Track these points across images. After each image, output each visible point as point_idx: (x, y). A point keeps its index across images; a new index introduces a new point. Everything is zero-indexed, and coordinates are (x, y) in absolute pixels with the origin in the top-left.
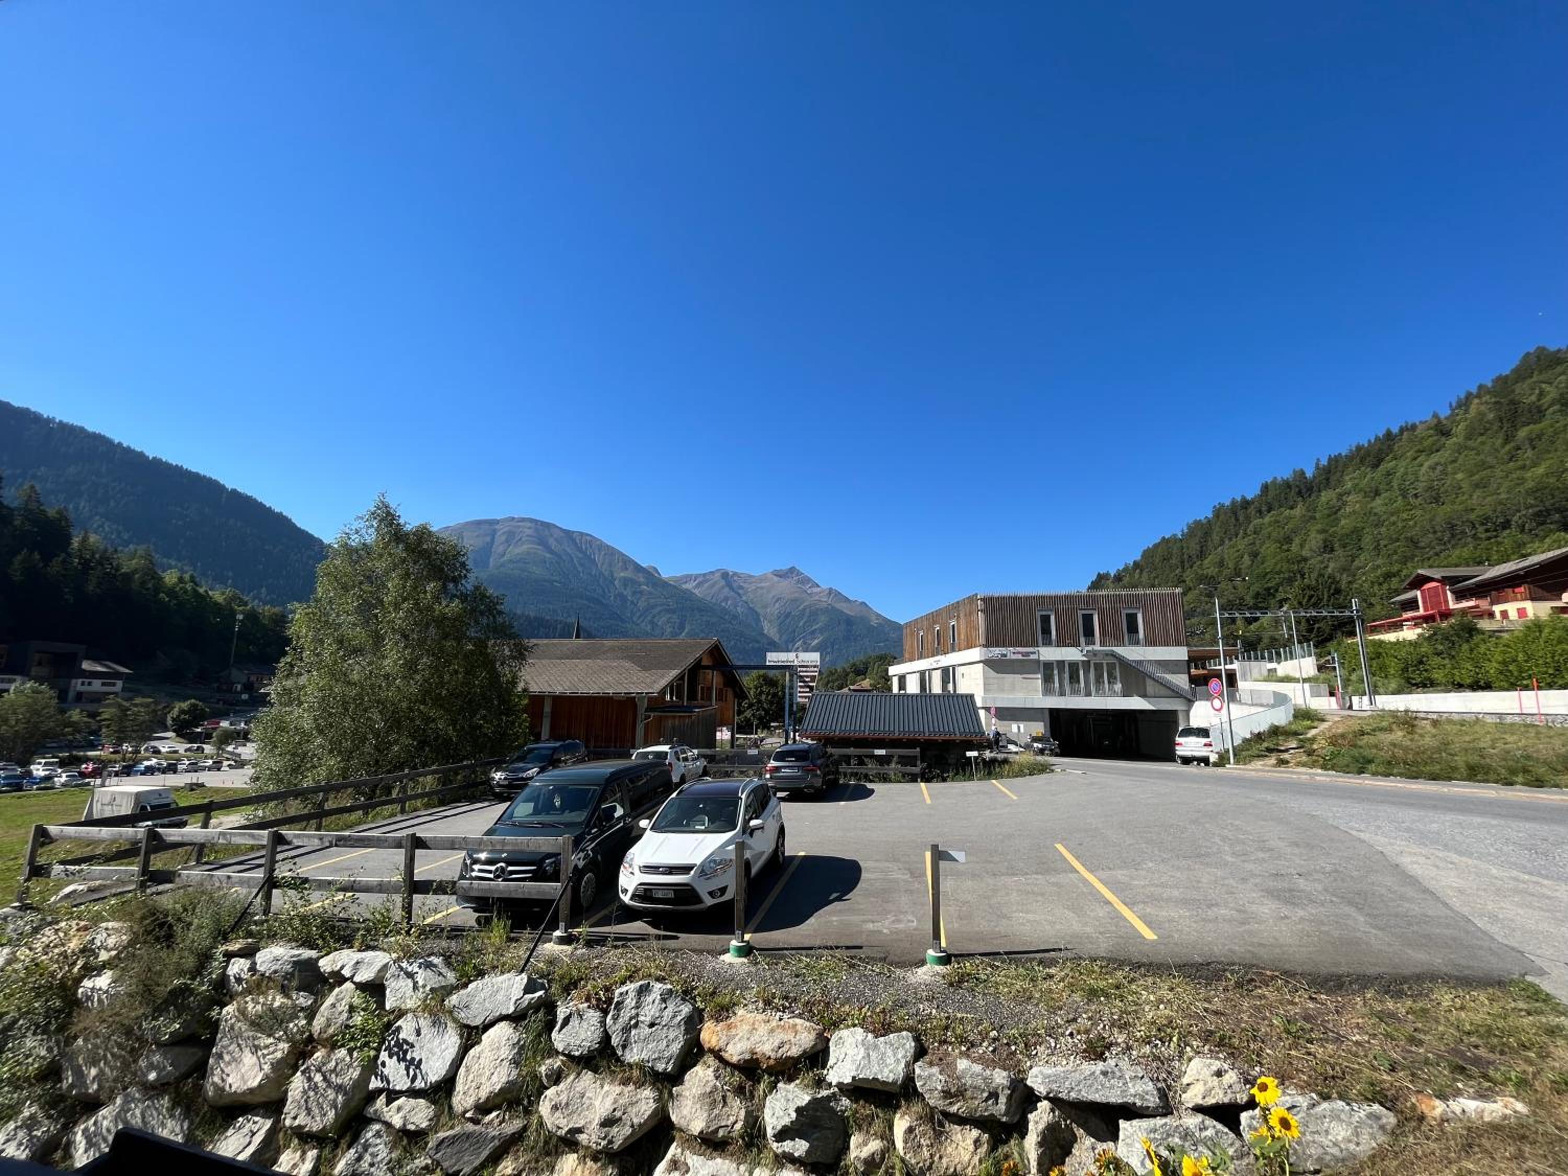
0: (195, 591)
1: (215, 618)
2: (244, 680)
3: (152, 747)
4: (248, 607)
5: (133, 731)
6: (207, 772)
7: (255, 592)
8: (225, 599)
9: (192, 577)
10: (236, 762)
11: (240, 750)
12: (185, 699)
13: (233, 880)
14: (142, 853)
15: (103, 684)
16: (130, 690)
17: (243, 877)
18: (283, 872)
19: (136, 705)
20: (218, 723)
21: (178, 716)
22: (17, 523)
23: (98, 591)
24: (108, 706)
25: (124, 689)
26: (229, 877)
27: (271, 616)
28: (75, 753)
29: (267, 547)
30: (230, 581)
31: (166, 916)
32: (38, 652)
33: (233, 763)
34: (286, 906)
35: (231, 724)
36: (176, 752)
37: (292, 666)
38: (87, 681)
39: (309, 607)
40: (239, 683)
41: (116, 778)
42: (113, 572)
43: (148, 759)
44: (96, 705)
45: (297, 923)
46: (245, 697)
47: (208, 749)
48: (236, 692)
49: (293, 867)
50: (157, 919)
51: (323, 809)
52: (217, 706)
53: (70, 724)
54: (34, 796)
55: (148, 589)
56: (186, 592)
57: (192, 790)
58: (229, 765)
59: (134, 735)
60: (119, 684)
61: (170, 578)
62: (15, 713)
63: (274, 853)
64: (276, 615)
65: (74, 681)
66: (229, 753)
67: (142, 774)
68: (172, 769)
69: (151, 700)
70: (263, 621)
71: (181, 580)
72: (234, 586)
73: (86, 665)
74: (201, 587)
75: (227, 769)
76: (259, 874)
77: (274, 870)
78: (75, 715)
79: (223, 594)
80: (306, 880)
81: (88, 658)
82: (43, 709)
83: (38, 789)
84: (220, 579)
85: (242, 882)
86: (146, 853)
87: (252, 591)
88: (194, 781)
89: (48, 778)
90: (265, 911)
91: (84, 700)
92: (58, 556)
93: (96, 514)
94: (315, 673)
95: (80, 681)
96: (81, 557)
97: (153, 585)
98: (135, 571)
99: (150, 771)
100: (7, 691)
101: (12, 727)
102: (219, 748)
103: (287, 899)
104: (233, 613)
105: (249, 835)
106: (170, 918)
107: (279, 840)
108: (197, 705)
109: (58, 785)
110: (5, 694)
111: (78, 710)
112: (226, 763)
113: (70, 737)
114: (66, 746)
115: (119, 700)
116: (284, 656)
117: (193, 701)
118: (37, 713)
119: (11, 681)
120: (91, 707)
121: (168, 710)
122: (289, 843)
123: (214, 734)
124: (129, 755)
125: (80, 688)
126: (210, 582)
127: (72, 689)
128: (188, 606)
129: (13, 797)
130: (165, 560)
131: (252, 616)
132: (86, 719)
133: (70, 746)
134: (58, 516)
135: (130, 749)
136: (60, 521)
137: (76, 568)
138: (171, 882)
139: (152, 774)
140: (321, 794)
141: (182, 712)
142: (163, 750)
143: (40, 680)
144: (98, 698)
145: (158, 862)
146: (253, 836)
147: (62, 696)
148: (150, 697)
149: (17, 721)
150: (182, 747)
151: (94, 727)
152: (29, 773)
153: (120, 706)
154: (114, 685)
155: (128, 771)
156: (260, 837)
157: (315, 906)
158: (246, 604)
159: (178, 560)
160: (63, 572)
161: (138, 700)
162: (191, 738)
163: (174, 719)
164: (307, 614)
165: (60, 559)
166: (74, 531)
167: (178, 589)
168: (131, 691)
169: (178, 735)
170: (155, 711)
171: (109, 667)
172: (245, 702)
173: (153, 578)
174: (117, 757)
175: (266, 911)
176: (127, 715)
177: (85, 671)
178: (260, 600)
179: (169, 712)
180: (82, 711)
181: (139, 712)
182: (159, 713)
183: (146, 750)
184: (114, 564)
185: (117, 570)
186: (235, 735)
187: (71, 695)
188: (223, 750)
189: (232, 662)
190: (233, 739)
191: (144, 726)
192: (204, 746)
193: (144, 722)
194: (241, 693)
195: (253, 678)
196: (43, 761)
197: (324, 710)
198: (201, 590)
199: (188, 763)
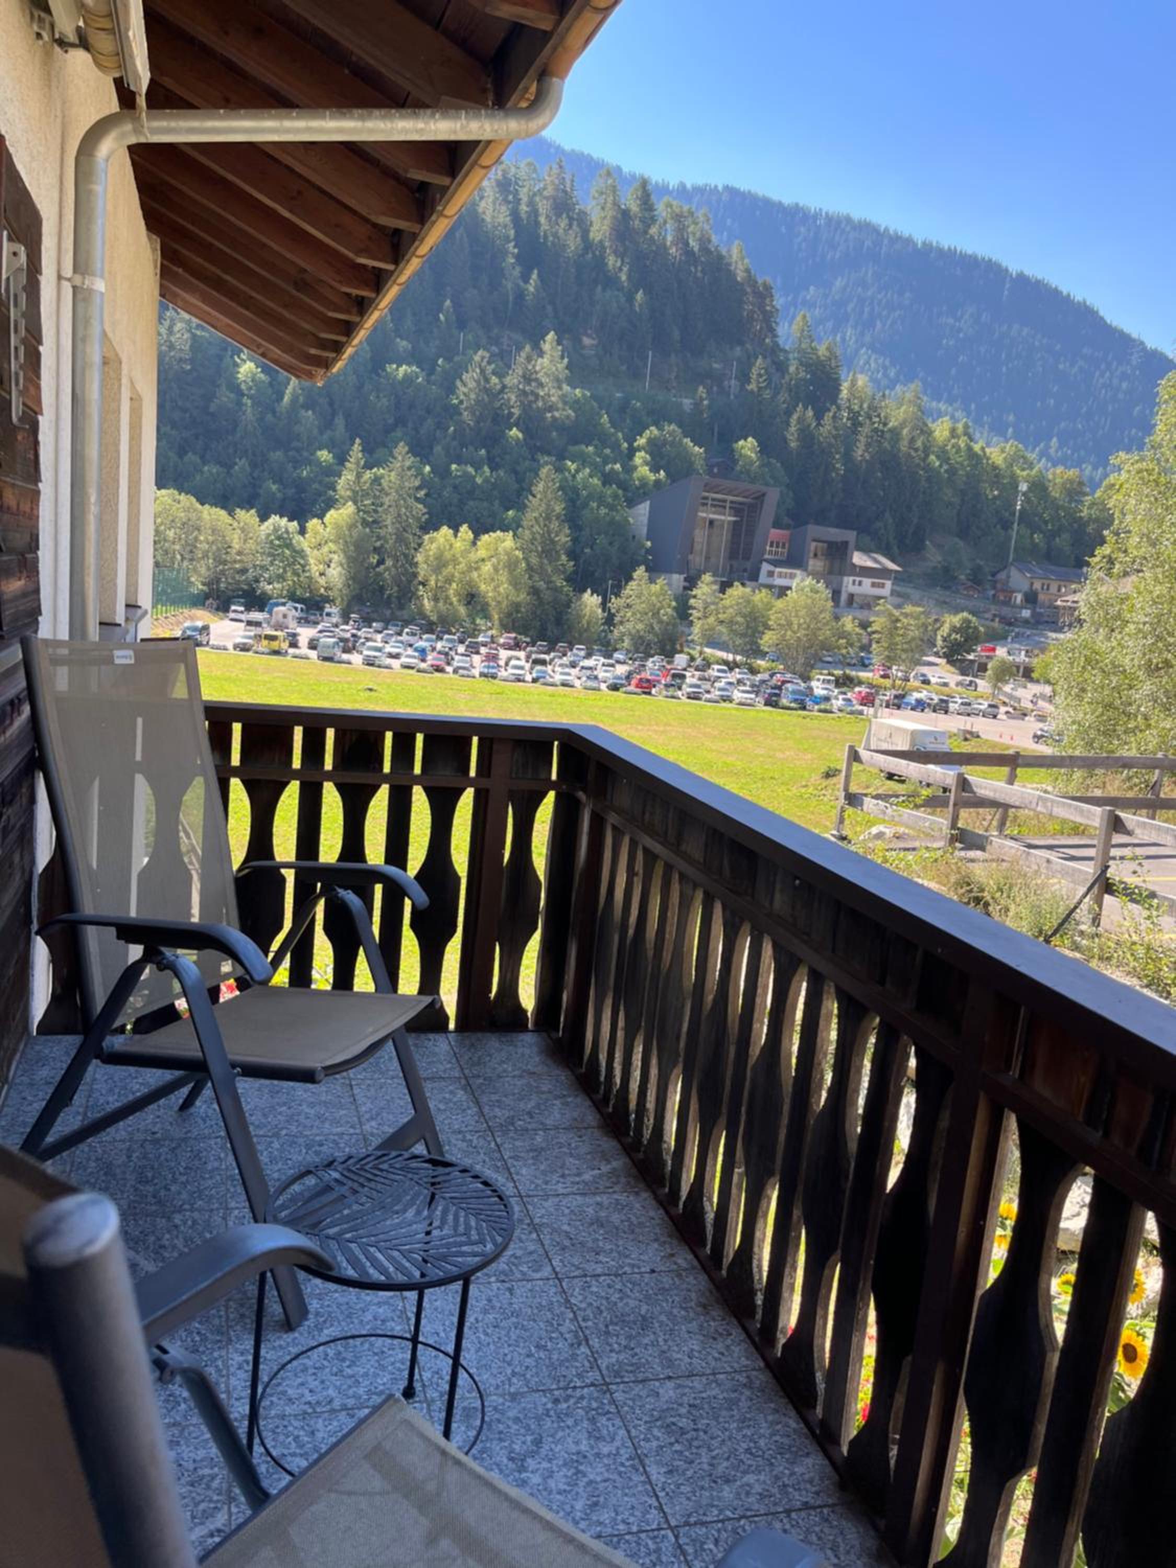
0: (970, 449)
1: (992, 490)
2: (1026, 587)
3: (923, 675)
4: (1034, 472)
5: (903, 650)
6: (981, 719)
7: (1042, 445)
8: (1005, 459)
9: (966, 426)
10: (1015, 709)
11: (1020, 692)
12: (957, 610)
13: (1054, 867)
14: (951, 803)
15: (873, 585)
16: (899, 595)
17: (1068, 867)
18: (1118, 872)
19: (906, 615)
20: (994, 650)
21: (950, 635)
22: (792, 369)
23: (867, 456)
24: (878, 614)
25: (893, 592)
26: (1048, 861)
27: (1063, 484)
28: (848, 672)
29: (1061, 367)
30: (1010, 430)
31: (982, 890)
32: (815, 540)
33: (1011, 710)
34: (1127, 924)
35: (1009, 653)
36: (945, 685)
37: (1111, 561)
38: (858, 579)
39: (1142, 459)
40: (1019, 591)
41: (887, 710)
42: (881, 427)
43: (917, 690)
44: (866, 612)
45: (1141, 952)
46: (1026, 613)
47: (983, 685)
48: (1015, 606)
49: (1138, 869)
50: (971, 891)
51: (1158, 796)
52: (992, 624)
53: (843, 635)
54: (816, 717)
55: (916, 450)
56: (959, 450)
57: (966, 739)
58: (1007, 713)
59: (904, 656)
60: (888, 584)
61: (941, 430)
62: (797, 616)
63: (1108, 845)
64: (1071, 481)
65: (846, 579)
66: (1006, 694)
67: (912, 709)
68: (942, 707)
69: (920, 609)
70: (1053, 494)
71: (953, 433)
72: (1016, 437)
73: (858, 559)
74: (976, 443)
75: (1004, 717)
76: (1089, 869)
77: (1107, 867)
78: (848, 623)
79: (1003, 451)
80: (1153, 895)
81: (859, 549)
82: (821, 612)
83: (820, 711)
84: (999, 429)
85: (1065, 873)
86: (955, 805)
87: (1038, 445)
88: (968, 728)
89: (827, 699)
90: (1094, 920)
91: (855, 605)
92: (829, 410)
93: (862, 346)
94: (1148, 575)
95: (851, 579)
96: (850, 410)
97: (923, 443)
98: (903, 425)
99: (920, 706)
100: (789, 588)
101: (794, 632)
102: (995, 686)
103: (1126, 913)
104: (1014, 484)
105: (1076, 808)
106: (986, 894)
107: (1117, 825)
108: (970, 622)
109: (835, 709)
110: (789, 592)
111: (850, 617)
112: (1003, 709)
113: (844, 651)
114: (841, 662)
115: (889, 607)
116: (1101, 545)
117: (965, 614)
118: (814, 617)
119: (792, 576)
120: (862, 615)
121: (938, 625)
122: (1129, 833)
123: (989, 666)
124: (898, 682)
125: (853, 589)
126: (985, 435)
127: (844, 589)
128: (961, 472)
129: (799, 716)
130: (934, 404)
131: (1039, 486)
132: (857, 630)
133: (845, 663)
134: (828, 354)
135: (900, 674)
136: (830, 359)
137: (845, 424)
138: (983, 849)
139: (923, 711)
140: (1157, 771)
141: (954, 629)
142: (933, 680)
143: (817, 576)
144: (868, 604)
145: (967, 819)
146: (1081, 812)
147: (836, 595)
148: (919, 605)
149: (799, 625)
150: (952, 677)
151: (865, 641)
152: (810, 689)
153: (891, 615)
154: (883, 586)
155: (898, 703)
156: (1089, 815)
157: (1167, 936)
158: (1031, 466)
159: (950, 401)
160: (834, 432)
161: (909, 609)
162: (964, 668)
163: (944, 640)
164: (1140, 471)
165: (831, 414)
166: (843, 372)
167: (949, 447)
168: (901, 597)
169: (949, 662)
170: (925, 626)
171: (876, 561)
172: (1026, 622)
173: (922, 432)
174: (887, 683)
175: (1096, 921)
176: (896, 628)
177: (854, 566)
178: (1049, 459)
179: (939, 629)
180: (854, 619)
181: (909, 624)
182: (930, 628)
183: (915, 677)
184: (882, 415)
185: (885, 424)
186: (1014, 669)
187: (844, 597)
188: (1000, 689)
189: (1011, 559)
190: (1012, 675)
191: (913, 645)
192: (978, 681)
193: (913, 639)
194: (1022, 607)
195: (1037, 585)
196: (822, 677)
197: (1160, 638)
198: (977, 448)
199: (960, 701)
